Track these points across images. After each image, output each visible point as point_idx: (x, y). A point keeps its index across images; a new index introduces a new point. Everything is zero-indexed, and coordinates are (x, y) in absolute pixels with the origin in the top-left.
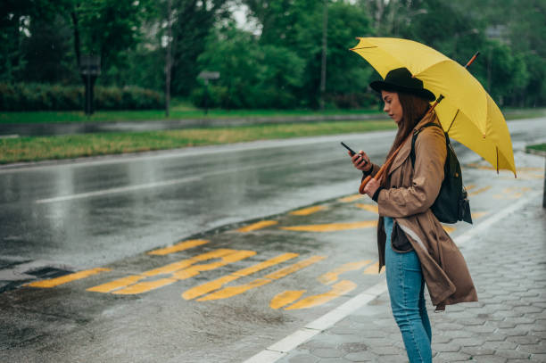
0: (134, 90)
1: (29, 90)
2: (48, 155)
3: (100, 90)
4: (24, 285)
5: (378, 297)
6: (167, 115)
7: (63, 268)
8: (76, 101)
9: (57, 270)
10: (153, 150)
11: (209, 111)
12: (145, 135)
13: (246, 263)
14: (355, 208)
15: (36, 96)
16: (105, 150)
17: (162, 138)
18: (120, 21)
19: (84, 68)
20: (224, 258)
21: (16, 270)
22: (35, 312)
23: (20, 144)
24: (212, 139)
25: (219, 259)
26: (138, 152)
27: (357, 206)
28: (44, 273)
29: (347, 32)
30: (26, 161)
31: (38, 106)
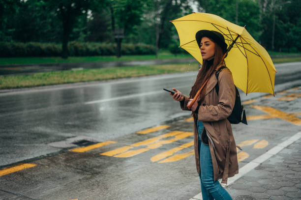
0: (142, 45)
1: (91, 46)
2: (95, 78)
3: (124, 45)
4: (70, 150)
5: (261, 164)
6: (157, 57)
7: (91, 141)
8: (113, 51)
9: (88, 141)
10: (147, 75)
11: (178, 55)
12: (144, 68)
13: (189, 140)
14: (250, 108)
15: (93, 49)
16: (123, 76)
17: (152, 69)
18: (133, 11)
19: (116, 35)
20: (176, 136)
21: (67, 142)
22: (71, 167)
23: (82, 73)
24: (177, 70)
25: (174, 137)
26: (139, 77)
27: (251, 106)
28: (81, 143)
29: (248, 14)
30: (84, 82)
31: (94, 54)
